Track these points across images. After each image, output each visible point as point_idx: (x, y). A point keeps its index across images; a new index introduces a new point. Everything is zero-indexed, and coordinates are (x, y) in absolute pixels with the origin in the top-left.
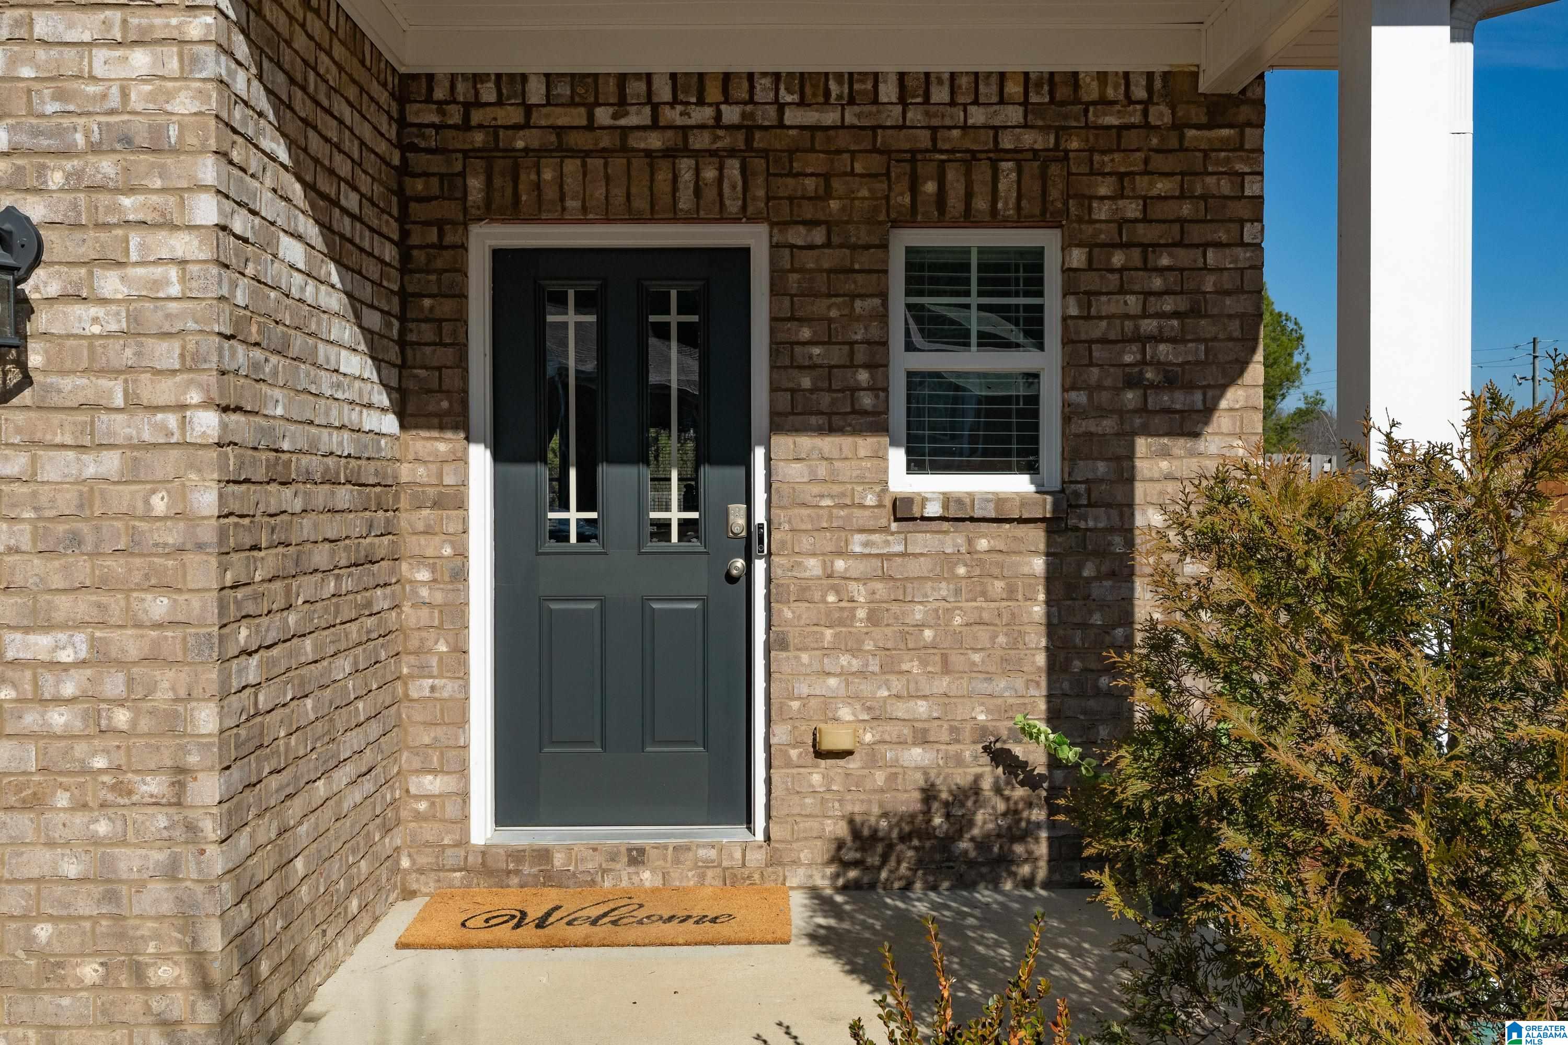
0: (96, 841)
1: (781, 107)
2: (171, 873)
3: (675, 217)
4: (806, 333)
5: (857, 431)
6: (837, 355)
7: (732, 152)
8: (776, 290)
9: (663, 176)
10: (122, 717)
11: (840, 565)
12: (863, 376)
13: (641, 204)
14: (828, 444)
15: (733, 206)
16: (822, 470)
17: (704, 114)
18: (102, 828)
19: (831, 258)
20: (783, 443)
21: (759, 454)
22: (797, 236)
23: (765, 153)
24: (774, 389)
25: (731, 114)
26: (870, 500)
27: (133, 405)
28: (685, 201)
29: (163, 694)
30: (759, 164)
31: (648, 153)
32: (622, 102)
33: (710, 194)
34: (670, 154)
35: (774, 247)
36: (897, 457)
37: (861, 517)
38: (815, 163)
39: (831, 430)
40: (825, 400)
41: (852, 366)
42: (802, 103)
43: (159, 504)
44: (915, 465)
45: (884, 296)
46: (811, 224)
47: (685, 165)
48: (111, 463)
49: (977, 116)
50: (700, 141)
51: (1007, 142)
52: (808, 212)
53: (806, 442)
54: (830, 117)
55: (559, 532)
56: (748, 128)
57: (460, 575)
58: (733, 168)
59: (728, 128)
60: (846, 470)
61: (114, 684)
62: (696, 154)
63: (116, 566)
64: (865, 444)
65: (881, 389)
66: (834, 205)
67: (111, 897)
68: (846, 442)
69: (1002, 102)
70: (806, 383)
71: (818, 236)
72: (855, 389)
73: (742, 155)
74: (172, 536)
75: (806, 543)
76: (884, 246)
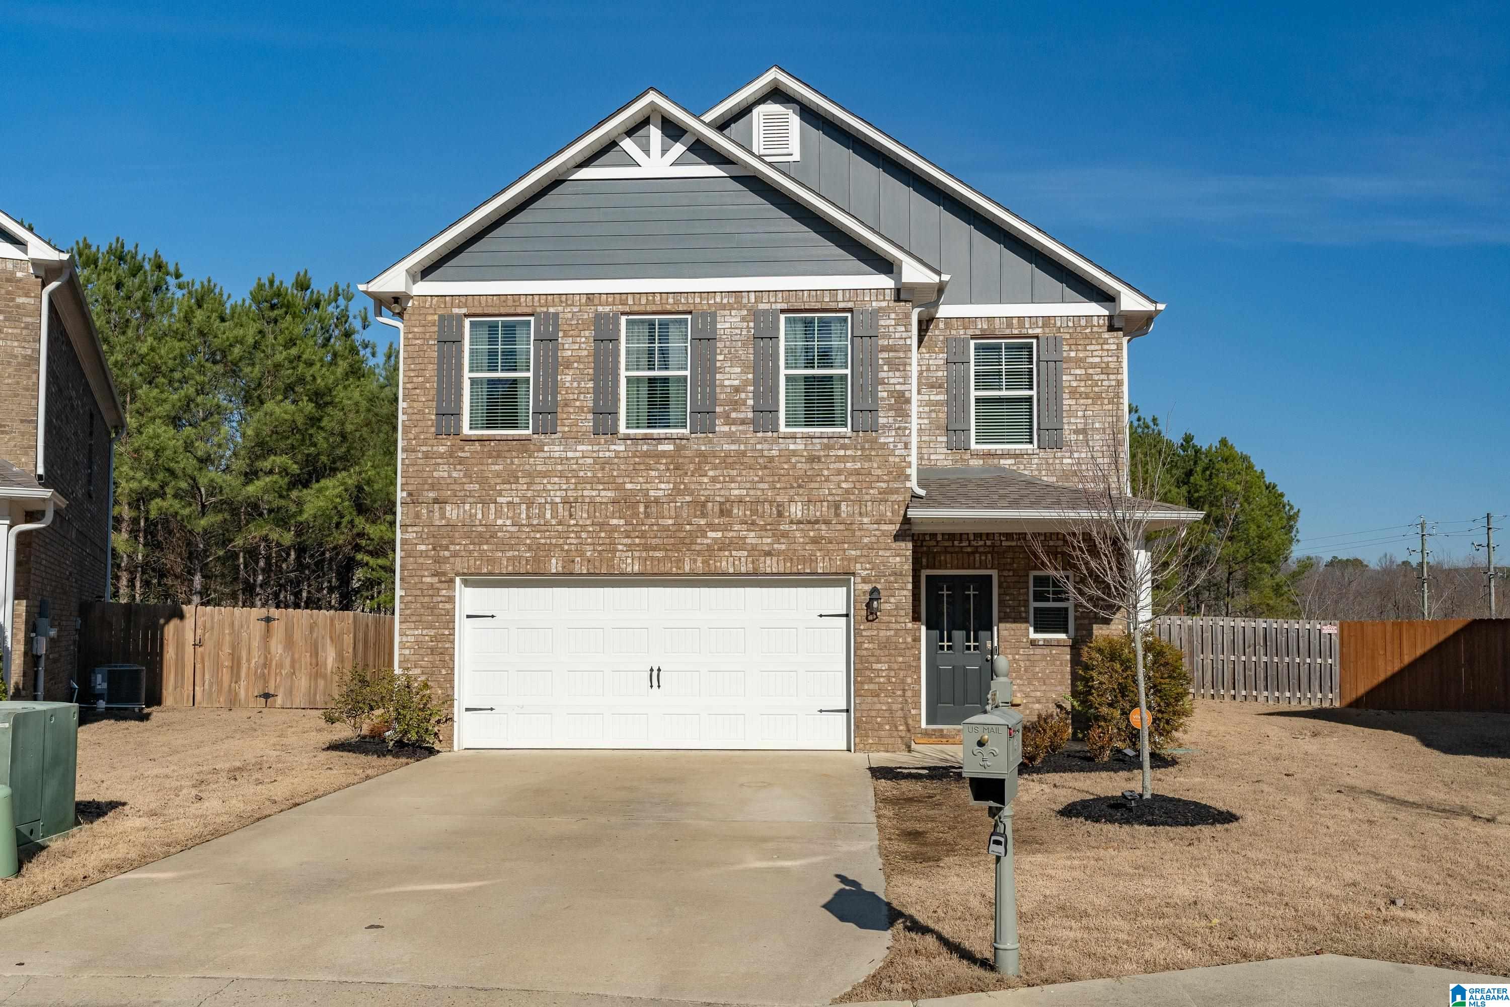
0: (888, 703)
1: (1001, 541)
2: (902, 710)
3: (974, 568)
4: (1008, 598)
5: (1021, 622)
6: (1016, 603)
7: (989, 552)
8: (1000, 587)
9: (972, 558)
10: (894, 680)
11: (1017, 657)
12: (1023, 609)
13: (966, 565)
14: (1014, 626)
15: (989, 566)
16: (1012, 633)
17: (981, 543)
18: (890, 700)
19: (1016, 579)
20: (1002, 625)
21: (995, 628)
22: (1005, 573)
23: (997, 552)
24: (999, 612)
25: (989, 543)
26: (1025, 640)
27: (896, 622)
28: (977, 564)
29: (901, 675)
30: (996, 555)
31: (967, 553)
32: (961, 541)
33: (984, 563)
34: (973, 553)
35: (999, 576)
36: (1031, 629)
37: (1023, 645)
38: (1010, 555)
39: (1015, 622)
40: (1013, 614)
41: (1019, 606)
42: (1007, 540)
43: (901, 640)
44: (1036, 631)
45: (1028, 588)
46: (1009, 570)
47: (977, 556)
48: (892, 633)
49: (1051, 543)
50: (981, 549)
51: (1059, 550)
52: (1008, 567)
53: (1008, 625)
54: (1014, 544)
55: (942, 648)
56: (993, 546)
57: (919, 659)
58: (989, 556)
59: (989, 546)
60: (1019, 633)
61: (892, 674)
62: (980, 553)
63: (893, 652)
64: (1024, 626)
65: (1027, 612)
66: (1015, 565)
67: (891, 713)
68: (1018, 625)
69: (1058, 539)
70: (1008, 610)
71: (1011, 573)
72: (1020, 612)
73: (992, 553)
74: (903, 646)
75: (1008, 651)
76: (1028, 576)
